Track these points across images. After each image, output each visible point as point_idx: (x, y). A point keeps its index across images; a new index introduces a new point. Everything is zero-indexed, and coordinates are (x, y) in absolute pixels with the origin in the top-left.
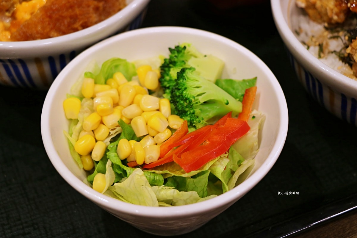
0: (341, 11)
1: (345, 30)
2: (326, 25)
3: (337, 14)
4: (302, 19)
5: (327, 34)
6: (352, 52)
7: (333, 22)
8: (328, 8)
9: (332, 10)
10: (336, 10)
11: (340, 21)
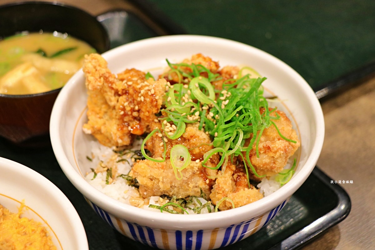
0: (124, 135)
1: (132, 152)
2: (114, 148)
3: (121, 138)
4: (93, 143)
5: (117, 158)
6: (135, 175)
7: (119, 145)
8: (112, 133)
9: (115, 134)
10: (119, 134)
11: (125, 144)
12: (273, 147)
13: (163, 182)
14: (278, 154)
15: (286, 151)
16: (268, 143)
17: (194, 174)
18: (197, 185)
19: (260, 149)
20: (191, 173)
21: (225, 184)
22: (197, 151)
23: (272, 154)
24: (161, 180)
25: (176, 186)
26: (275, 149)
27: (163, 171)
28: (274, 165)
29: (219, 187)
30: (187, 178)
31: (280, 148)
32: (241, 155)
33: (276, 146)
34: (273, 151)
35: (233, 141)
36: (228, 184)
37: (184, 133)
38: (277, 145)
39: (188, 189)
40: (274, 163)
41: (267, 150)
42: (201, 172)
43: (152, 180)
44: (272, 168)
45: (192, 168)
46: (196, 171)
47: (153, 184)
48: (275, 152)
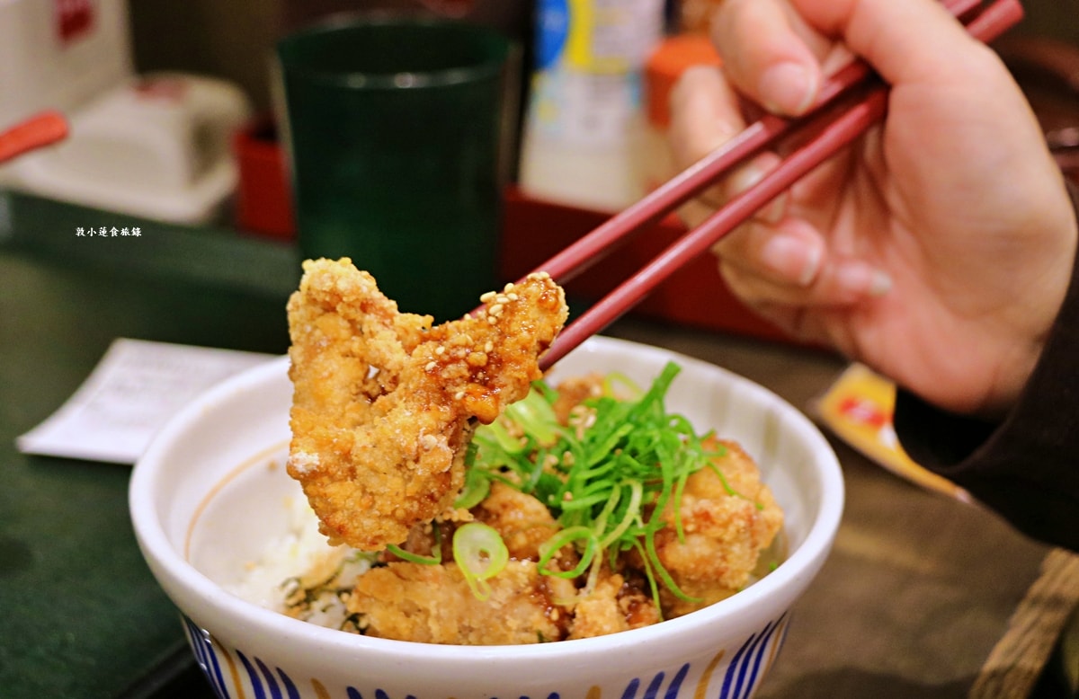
12: (718, 514)
13: (438, 618)
14: (732, 529)
15: (751, 522)
16: (704, 504)
17: (518, 594)
18: (528, 624)
19: (685, 522)
20: (510, 592)
21: (602, 614)
22: (521, 540)
23: (715, 532)
24: (433, 612)
25: (473, 626)
26: (724, 517)
27: (439, 589)
28: (724, 565)
29: (586, 623)
30: (500, 603)
31: (736, 514)
32: (638, 544)
33: (724, 510)
34: (720, 522)
35: (615, 511)
36: (607, 614)
37: (486, 499)
38: (727, 506)
39: (505, 635)
40: (724, 558)
41: (704, 523)
42: (538, 590)
43: (407, 615)
44: (719, 573)
45: (512, 576)
46: (522, 585)
47: (411, 626)
48: (725, 525)
